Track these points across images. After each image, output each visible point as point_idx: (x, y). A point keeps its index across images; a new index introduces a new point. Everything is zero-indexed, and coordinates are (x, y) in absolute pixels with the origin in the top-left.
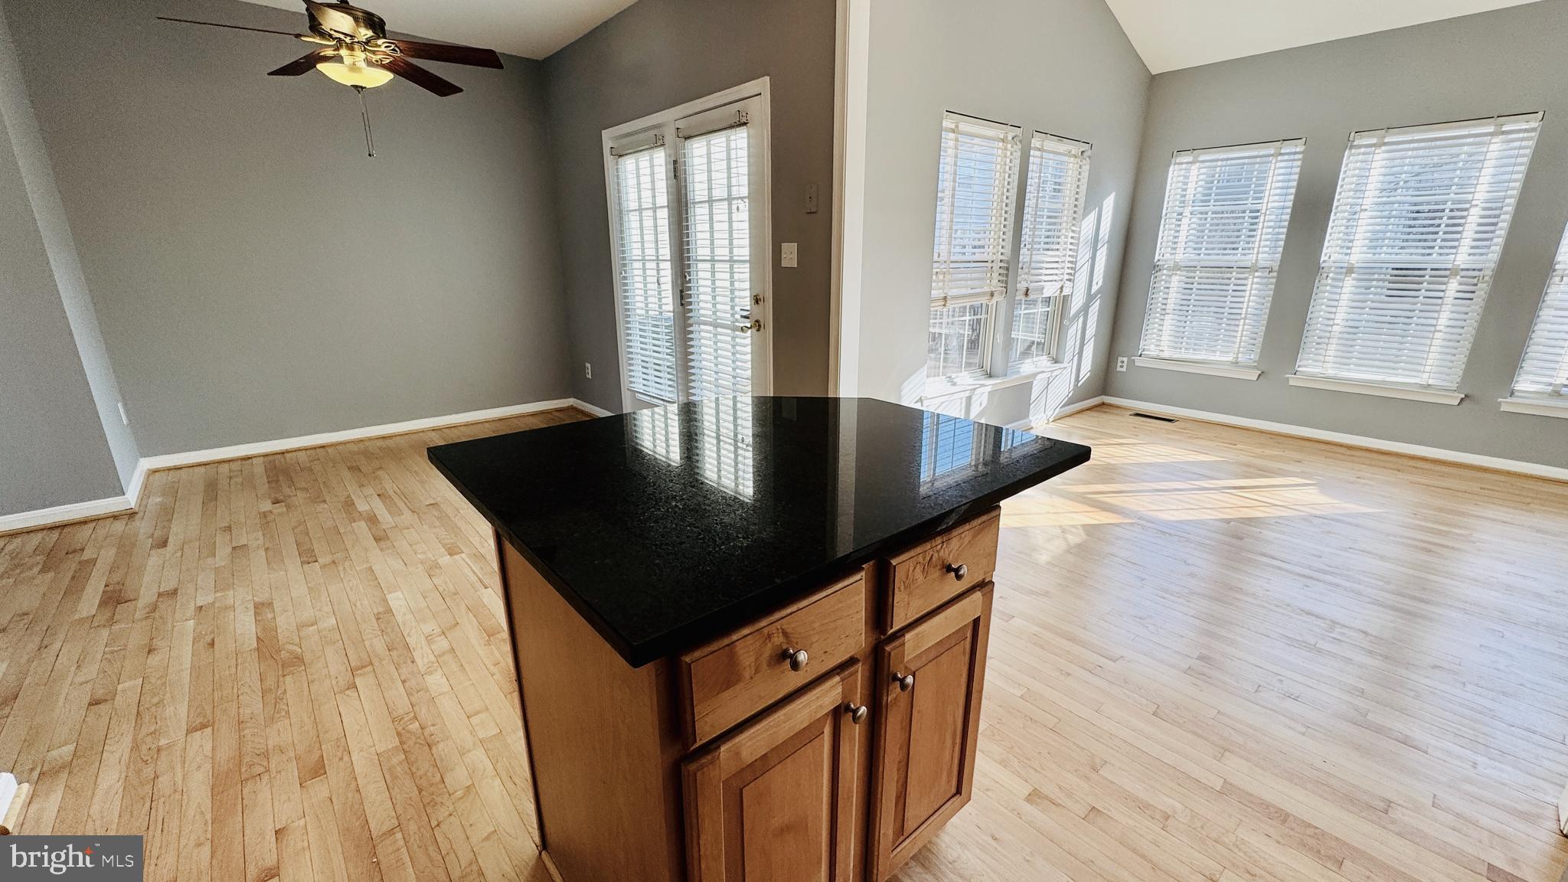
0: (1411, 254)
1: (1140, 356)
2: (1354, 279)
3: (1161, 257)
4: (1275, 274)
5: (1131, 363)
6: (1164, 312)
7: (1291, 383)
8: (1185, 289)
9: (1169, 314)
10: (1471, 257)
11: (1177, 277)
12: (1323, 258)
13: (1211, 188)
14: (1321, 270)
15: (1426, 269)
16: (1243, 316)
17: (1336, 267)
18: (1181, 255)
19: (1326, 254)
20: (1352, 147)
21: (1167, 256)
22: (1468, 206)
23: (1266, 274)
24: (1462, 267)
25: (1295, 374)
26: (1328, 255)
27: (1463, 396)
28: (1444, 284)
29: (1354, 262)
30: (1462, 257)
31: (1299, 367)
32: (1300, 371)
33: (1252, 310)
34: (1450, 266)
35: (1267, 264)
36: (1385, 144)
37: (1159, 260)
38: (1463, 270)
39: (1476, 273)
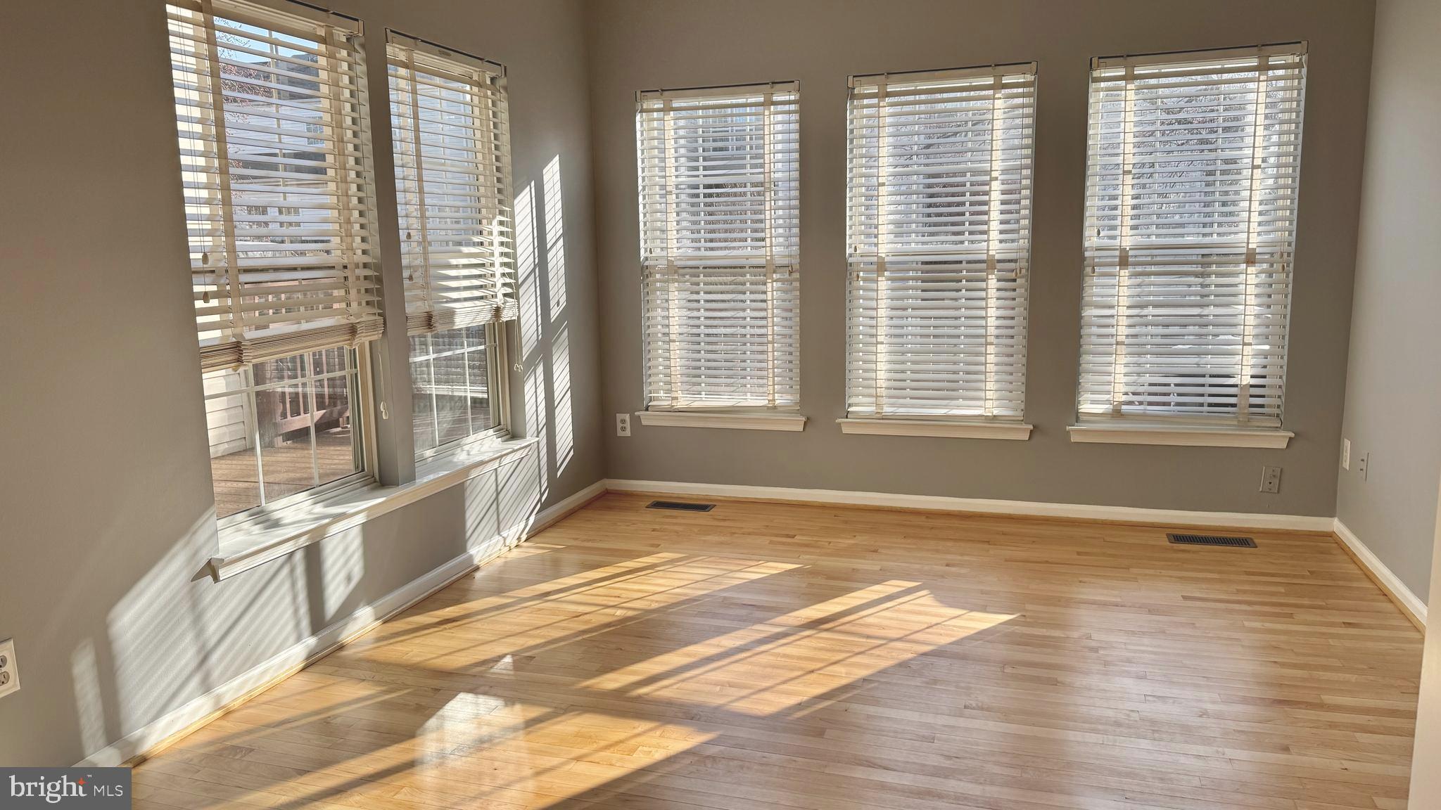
0: (942, 243)
1: (647, 410)
2: (888, 280)
3: (648, 254)
4: (797, 275)
5: (636, 421)
6: (667, 339)
7: (846, 430)
8: (689, 301)
9: (674, 341)
10: (1003, 244)
11: (676, 284)
12: (848, 251)
13: (696, 150)
14: (849, 268)
15: (961, 262)
16: (770, 338)
17: (865, 263)
18: (675, 250)
19: (850, 247)
20: (853, 97)
21: (657, 253)
22: (988, 178)
23: (787, 276)
24: (997, 257)
25: (847, 417)
26: (853, 246)
27: (1031, 427)
28: (983, 280)
29: (883, 255)
30: (994, 244)
31: (849, 405)
32: (853, 412)
33: (780, 328)
34: (984, 257)
35: (785, 261)
36: (889, 95)
37: (646, 259)
38: (999, 261)
39: (1012, 265)
